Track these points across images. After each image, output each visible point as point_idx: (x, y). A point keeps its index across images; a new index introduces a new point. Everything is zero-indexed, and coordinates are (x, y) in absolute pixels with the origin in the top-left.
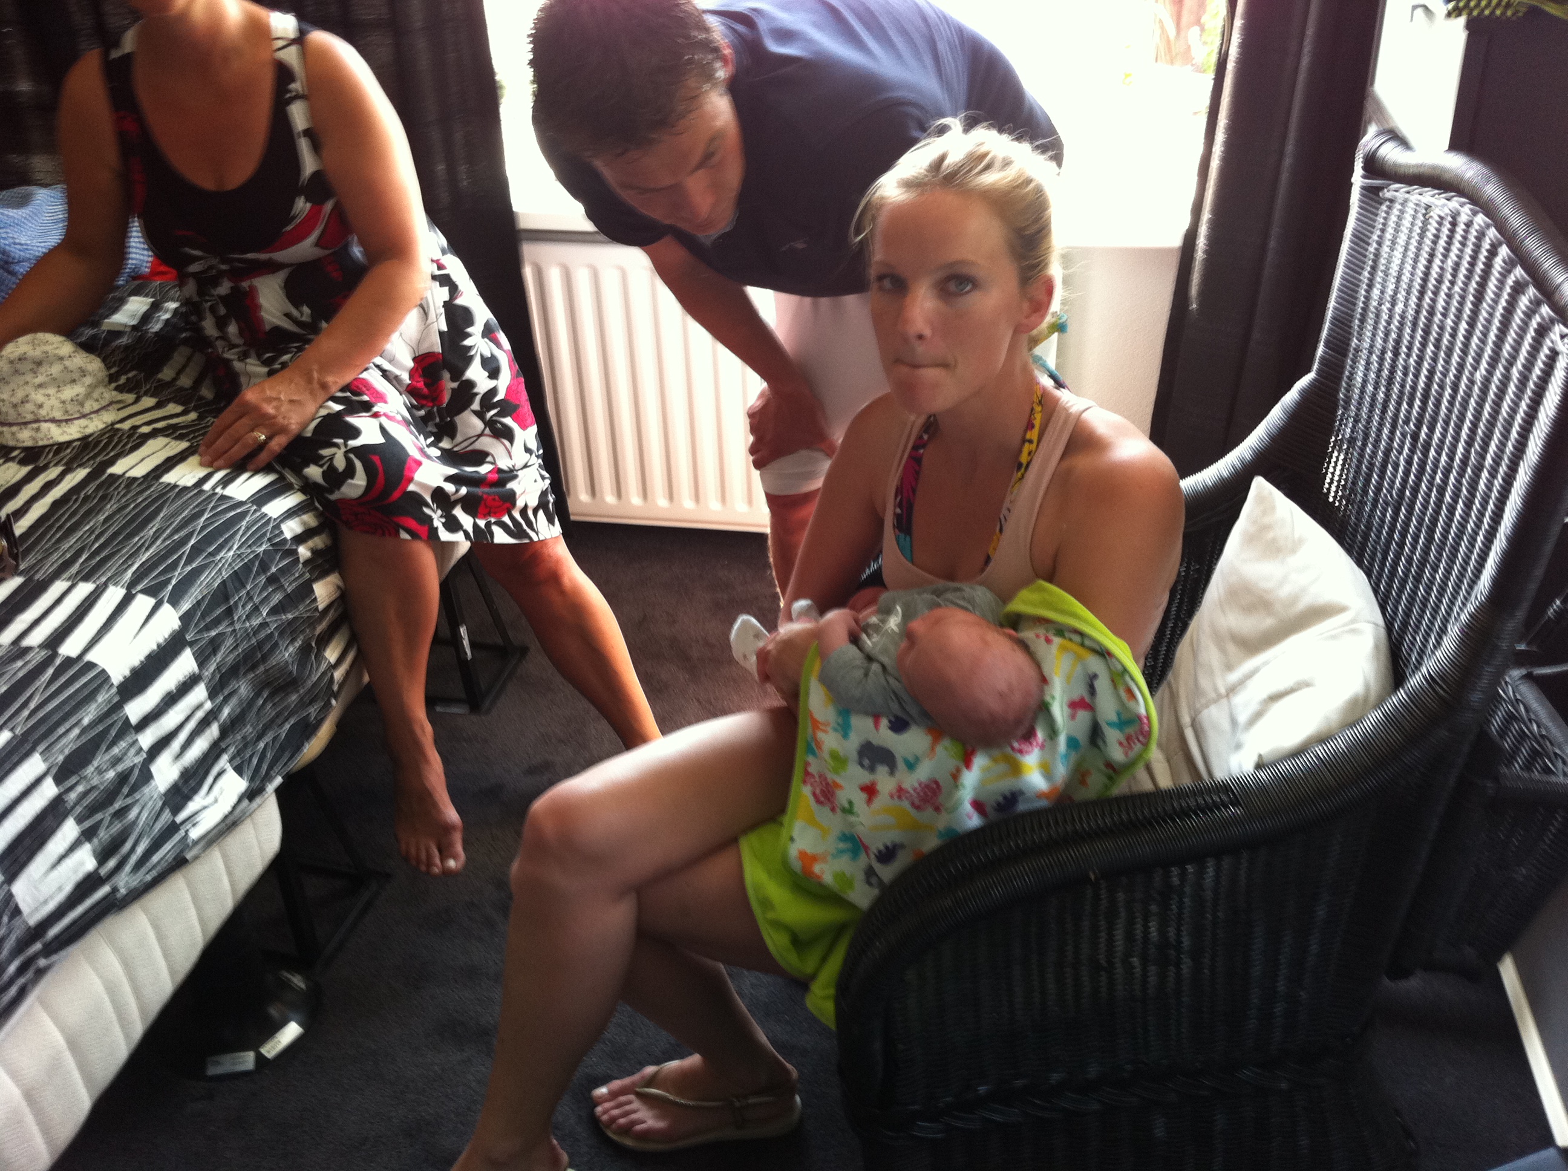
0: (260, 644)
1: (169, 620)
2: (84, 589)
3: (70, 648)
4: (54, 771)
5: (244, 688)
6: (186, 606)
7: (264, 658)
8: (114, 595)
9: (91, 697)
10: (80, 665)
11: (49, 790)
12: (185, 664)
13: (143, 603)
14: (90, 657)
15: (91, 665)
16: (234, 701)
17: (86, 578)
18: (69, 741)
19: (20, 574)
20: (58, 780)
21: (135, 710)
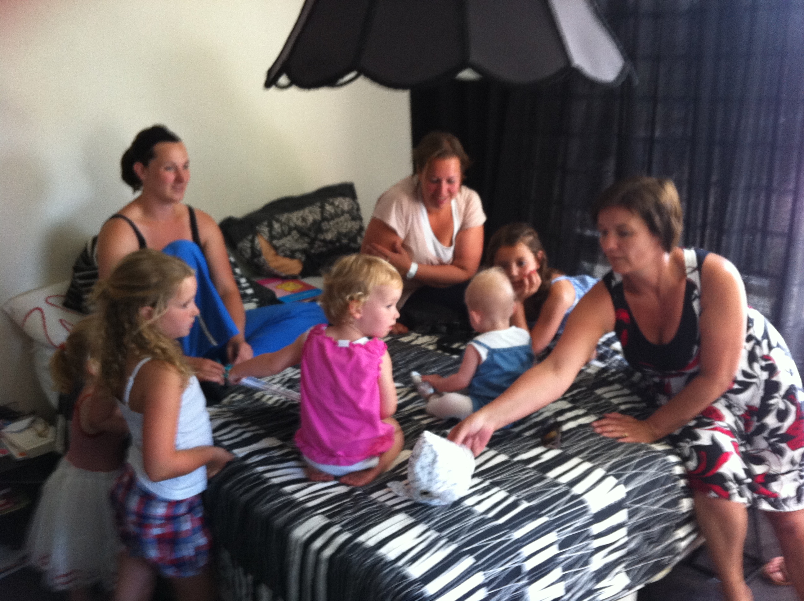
1: (621, 492)
2: (587, 465)
3: (577, 490)
4: (559, 542)
5: (640, 536)
6: (630, 488)
8: (599, 473)
9: (580, 515)
10: (578, 500)
11: (554, 550)
12: (622, 516)
13: (611, 481)
14: (584, 497)
15: (583, 502)
17: (589, 460)
18: (567, 532)
19: (561, 448)
20: (561, 547)
21: (596, 529)
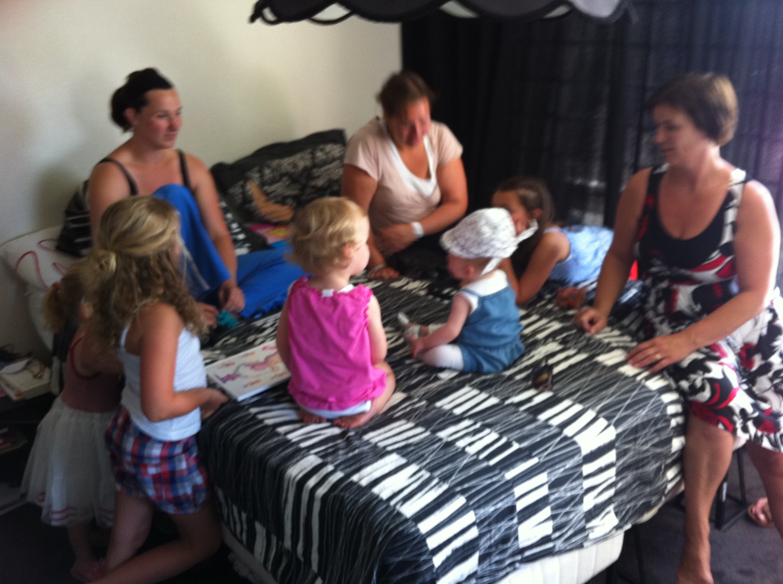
0: (643, 459)
1: (611, 434)
2: (578, 407)
3: (568, 431)
4: (549, 483)
5: (630, 476)
6: (620, 430)
7: (643, 466)
8: (590, 414)
9: (572, 456)
10: (569, 441)
11: (544, 491)
12: (611, 457)
13: (602, 422)
14: (576, 439)
15: (574, 443)
16: (624, 481)
17: (581, 402)
18: (559, 472)
19: (552, 391)
20: (550, 488)
21: (587, 469)
